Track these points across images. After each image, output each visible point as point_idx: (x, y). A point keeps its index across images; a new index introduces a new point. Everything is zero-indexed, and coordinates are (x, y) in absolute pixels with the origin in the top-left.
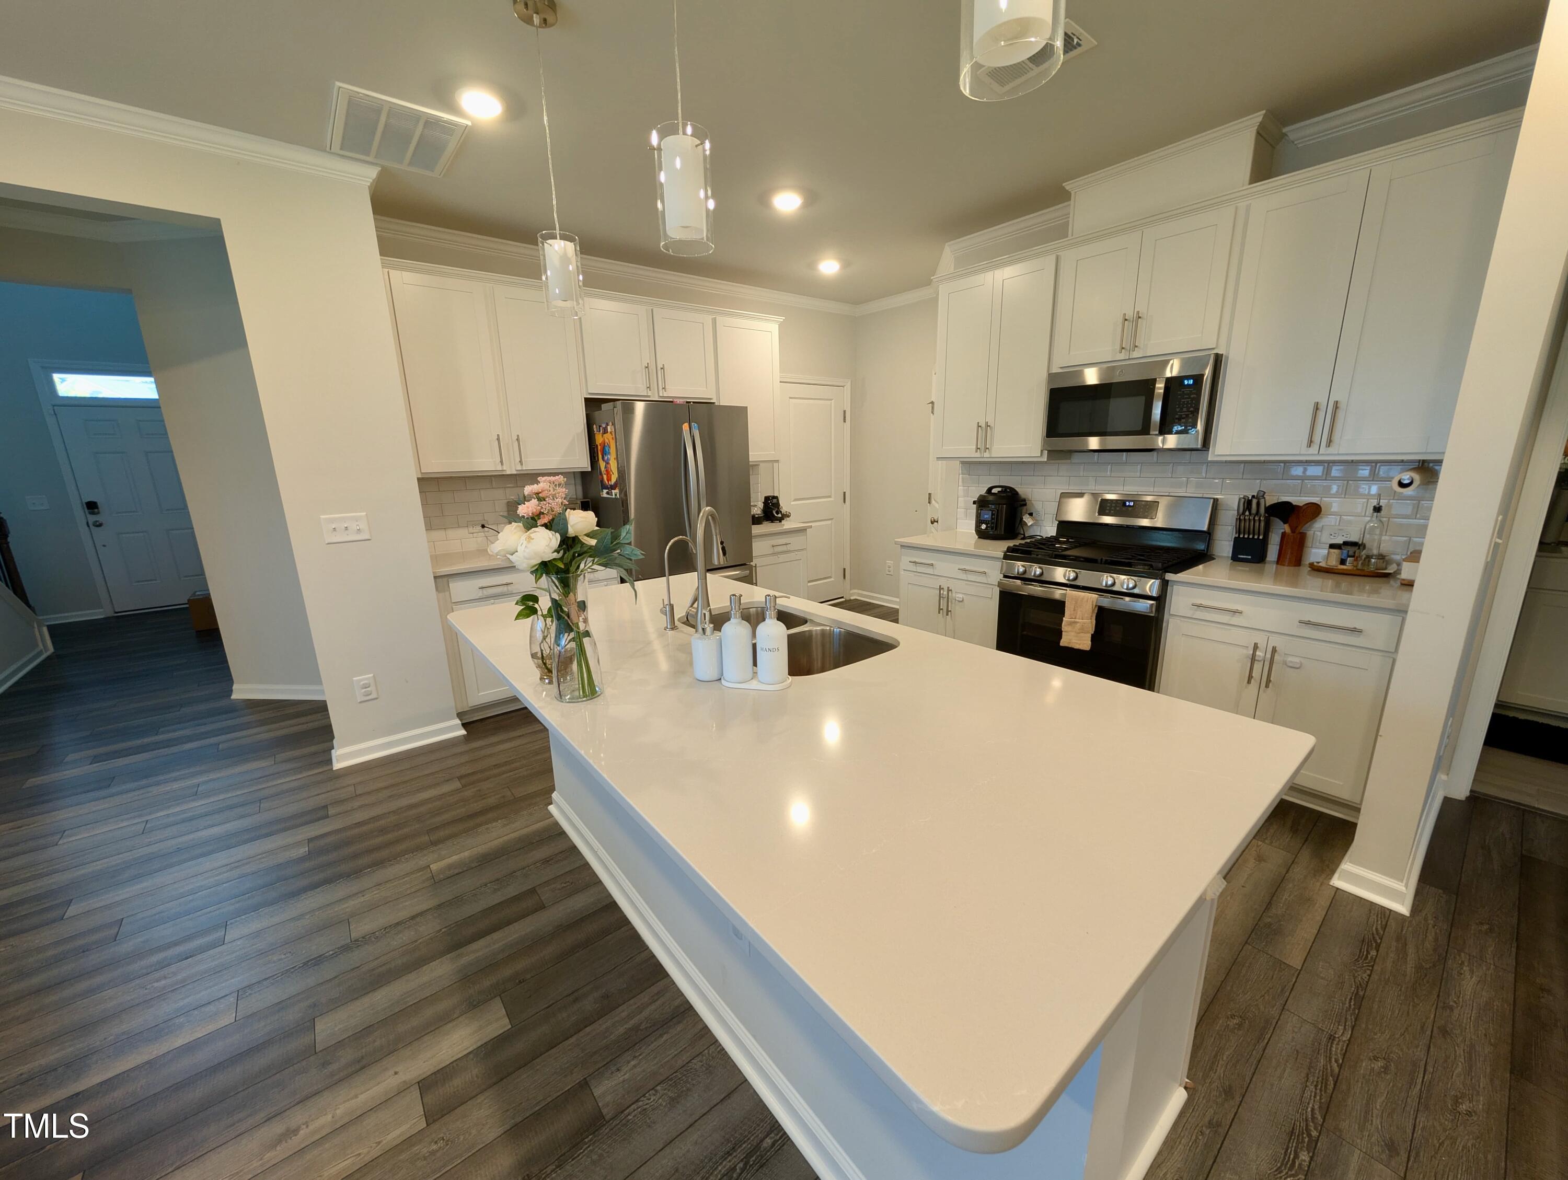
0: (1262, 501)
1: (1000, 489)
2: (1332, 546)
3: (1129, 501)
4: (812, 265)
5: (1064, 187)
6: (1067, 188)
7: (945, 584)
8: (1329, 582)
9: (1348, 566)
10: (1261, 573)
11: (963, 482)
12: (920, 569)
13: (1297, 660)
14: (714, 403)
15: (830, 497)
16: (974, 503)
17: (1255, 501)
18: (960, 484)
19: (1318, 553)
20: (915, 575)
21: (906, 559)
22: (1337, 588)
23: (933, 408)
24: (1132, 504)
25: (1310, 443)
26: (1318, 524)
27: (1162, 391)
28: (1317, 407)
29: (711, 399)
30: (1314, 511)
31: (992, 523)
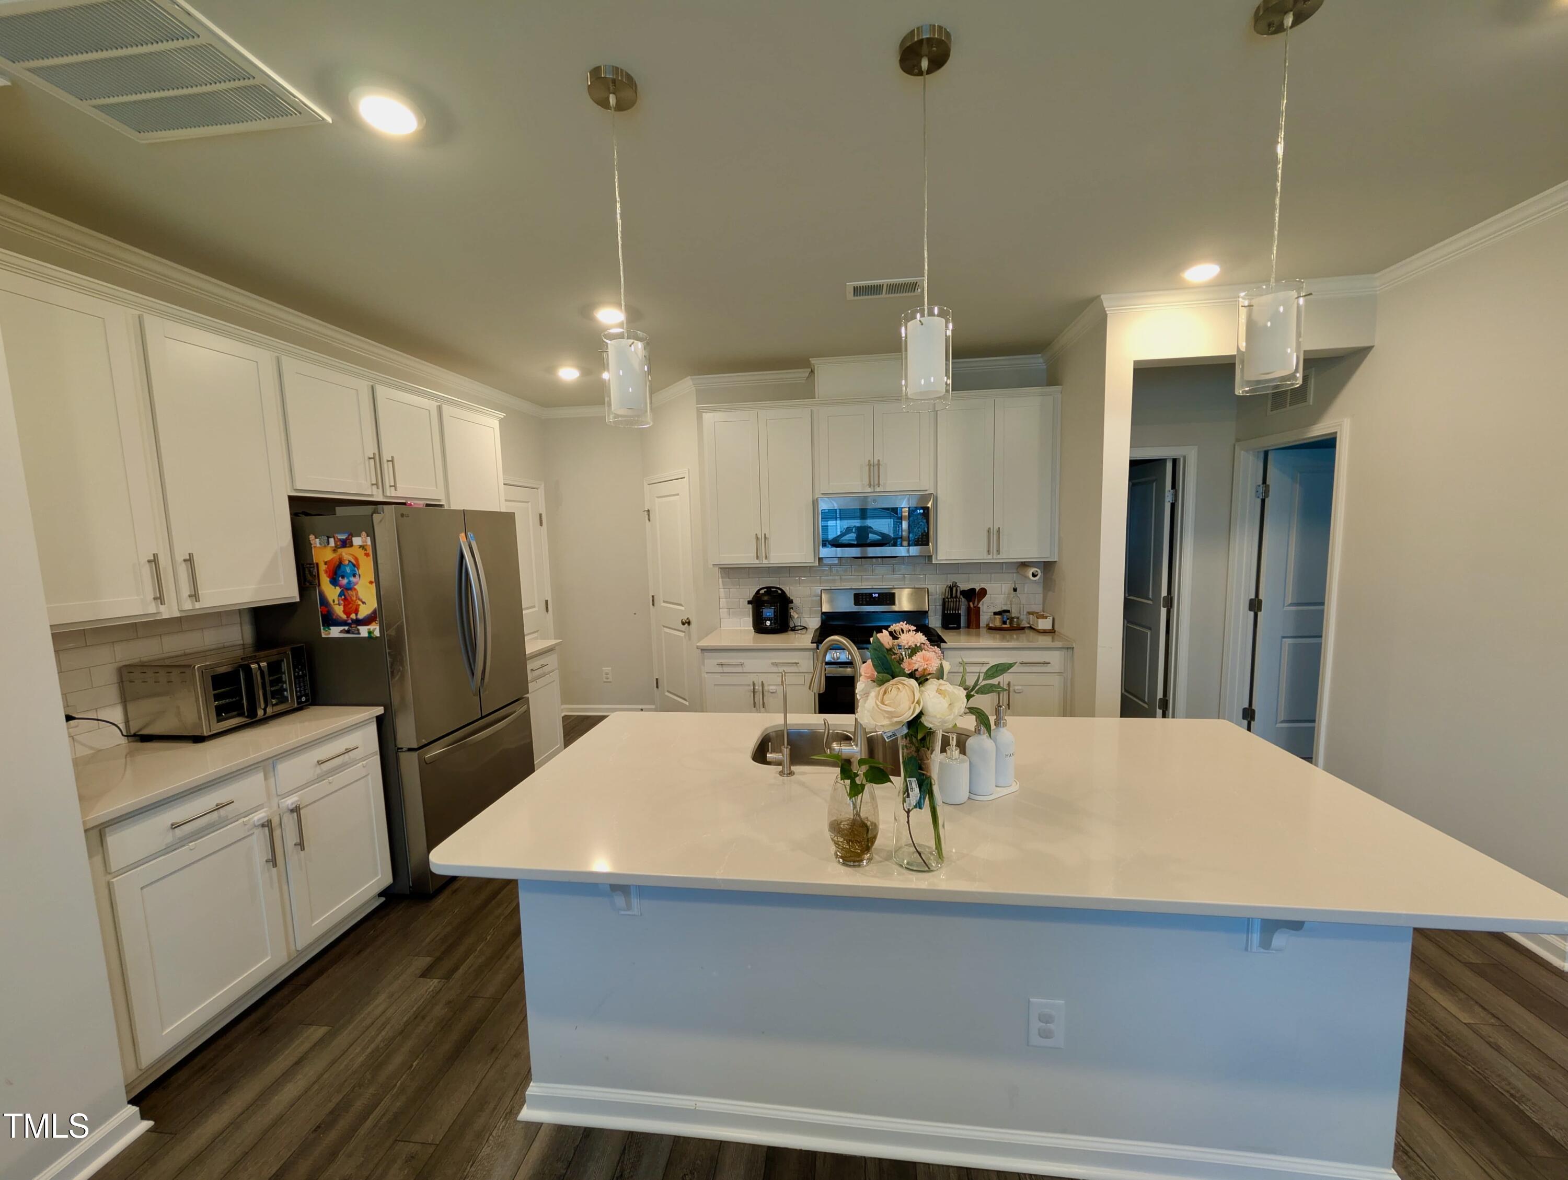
0: (958, 588)
1: (765, 590)
2: (995, 614)
3: (875, 593)
4: (552, 370)
5: (809, 361)
6: (813, 362)
7: (758, 679)
8: (998, 635)
9: (1007, 626)
10: (978, 635)
11: (723, 585)
12: (726, 669)
13: (1020, 687)
14: (441, 506)
15: (534, 607)
16: (749, 602)
17: (954, 589)
18: (721, 586)
19: (985, 617)
20: (721, 676)
21: (711, 662)
22: (1003, 639)
23: (649, 515)
24: (877, 595)
25: (989, 552)
26: (986, 599)
27: (907, 514)
28: (989, 531)
29: (439, 500)
30: (983, 592)
31: (775, 619)
